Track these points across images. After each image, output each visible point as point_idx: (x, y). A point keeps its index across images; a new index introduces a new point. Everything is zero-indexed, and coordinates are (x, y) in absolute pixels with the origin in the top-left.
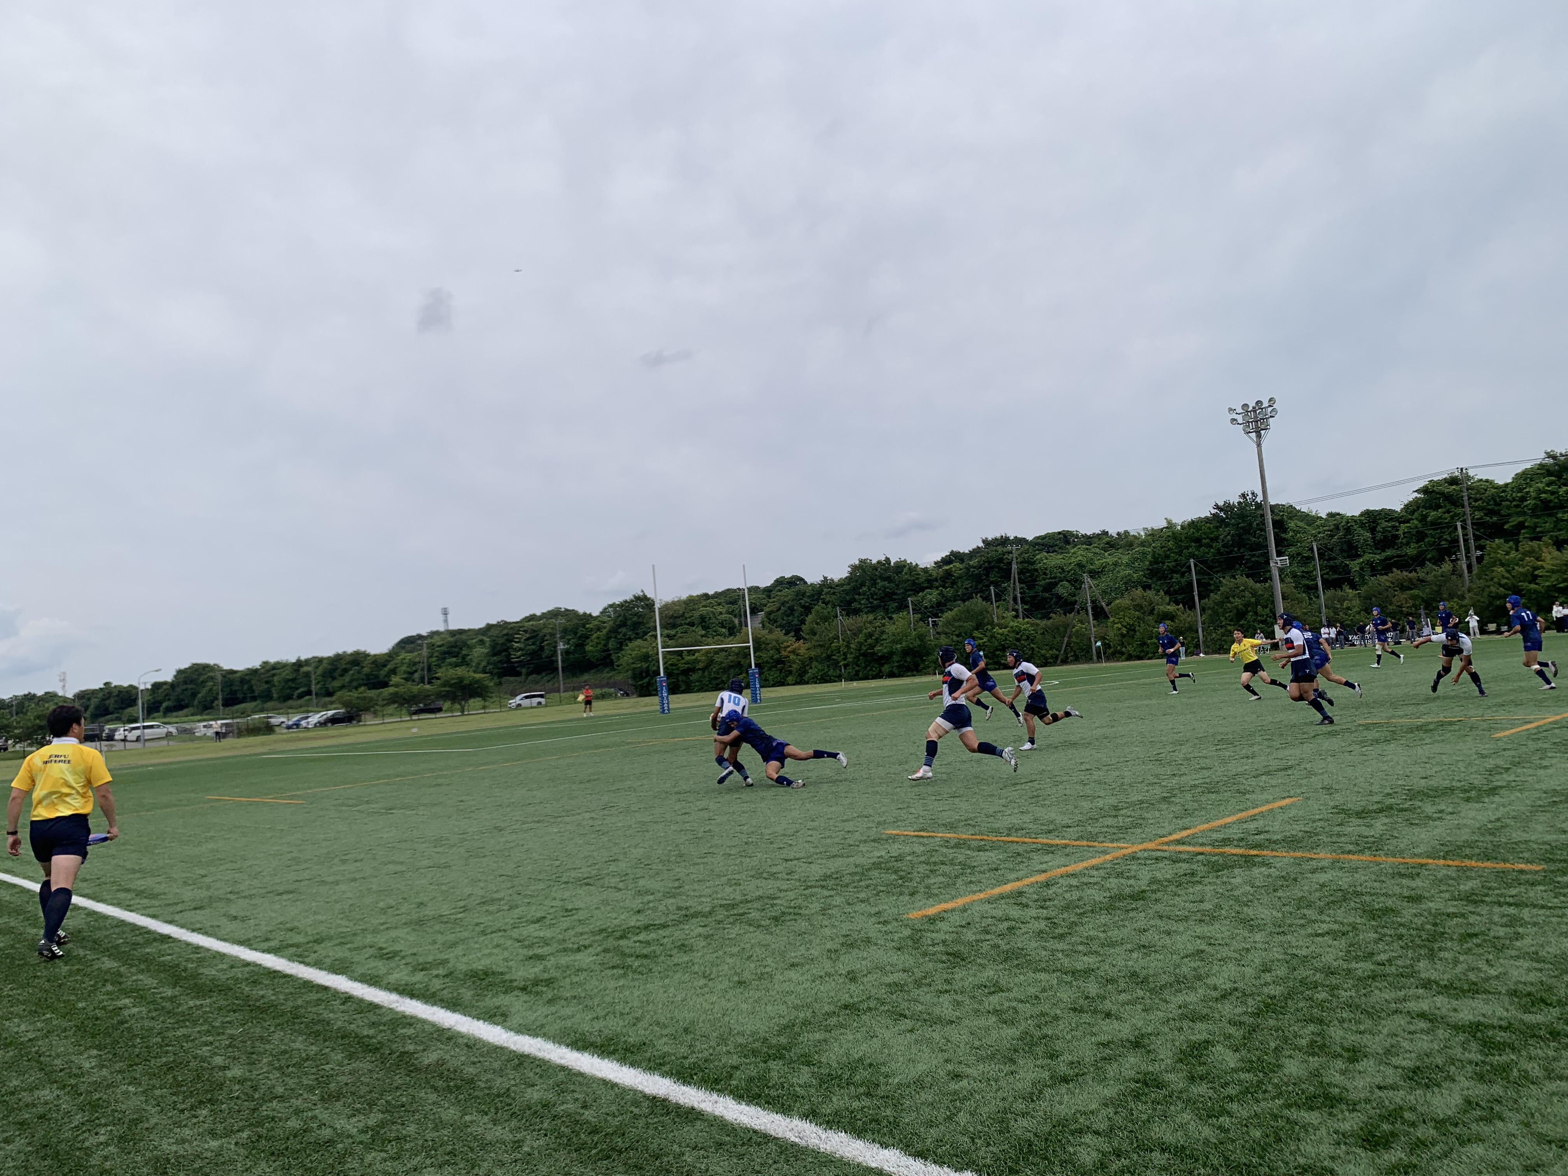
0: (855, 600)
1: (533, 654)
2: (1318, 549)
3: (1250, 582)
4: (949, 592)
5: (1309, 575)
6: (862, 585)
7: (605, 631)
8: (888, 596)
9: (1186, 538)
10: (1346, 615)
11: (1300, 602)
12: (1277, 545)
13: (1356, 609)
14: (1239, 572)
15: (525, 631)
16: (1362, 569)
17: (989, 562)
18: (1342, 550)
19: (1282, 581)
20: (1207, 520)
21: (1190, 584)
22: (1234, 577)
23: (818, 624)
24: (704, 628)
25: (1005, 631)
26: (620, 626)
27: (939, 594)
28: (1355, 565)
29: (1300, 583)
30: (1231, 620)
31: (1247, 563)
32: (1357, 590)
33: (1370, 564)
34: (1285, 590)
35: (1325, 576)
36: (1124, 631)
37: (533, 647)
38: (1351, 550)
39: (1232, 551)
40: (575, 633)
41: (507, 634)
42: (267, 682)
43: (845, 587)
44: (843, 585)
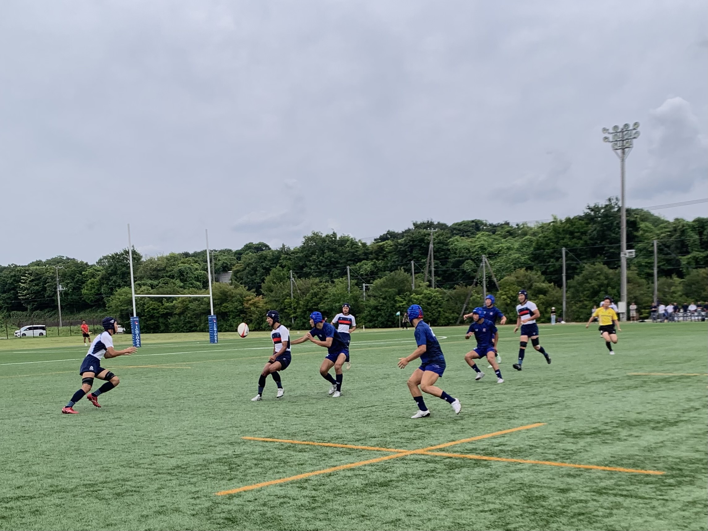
0: (306, 266)
1: (37, 293)
2: (659, 247)
3: (606, 268)
4: (380, 263)
5: (650, 265)
6: (313, 253)
7: (98, 278)
8: (333, 264)
9: (563, 231)
10: (672, 297)
11: (640, 285)
12: (628, 241)
13: (680, 293)
14: (599, 260)
15: (32, 274)
16: (689, 263)
17: (413, 241)
18: (677, 248)
19: (628, 267)
20: (580, 218)
21: (561, 267)
22: (593, 264)
23: (274, 283)
24: (182, 281)
25: (420, 296)
26: (111, 275)
27: (373, 265)
28: (684, 260)
29: (643, 271)
30: (588, 297)
31: (606, 253)
32: (682, 278)
33: (696, 259)
34: (630, 276)
35: (662, 267)
36: (508, 301)
37: (37, 287)
38: (683, 248)
39: (596, 243)
40: (73, 279)
41: (15, 276)
43: (298, 255)
44: (297, 252)
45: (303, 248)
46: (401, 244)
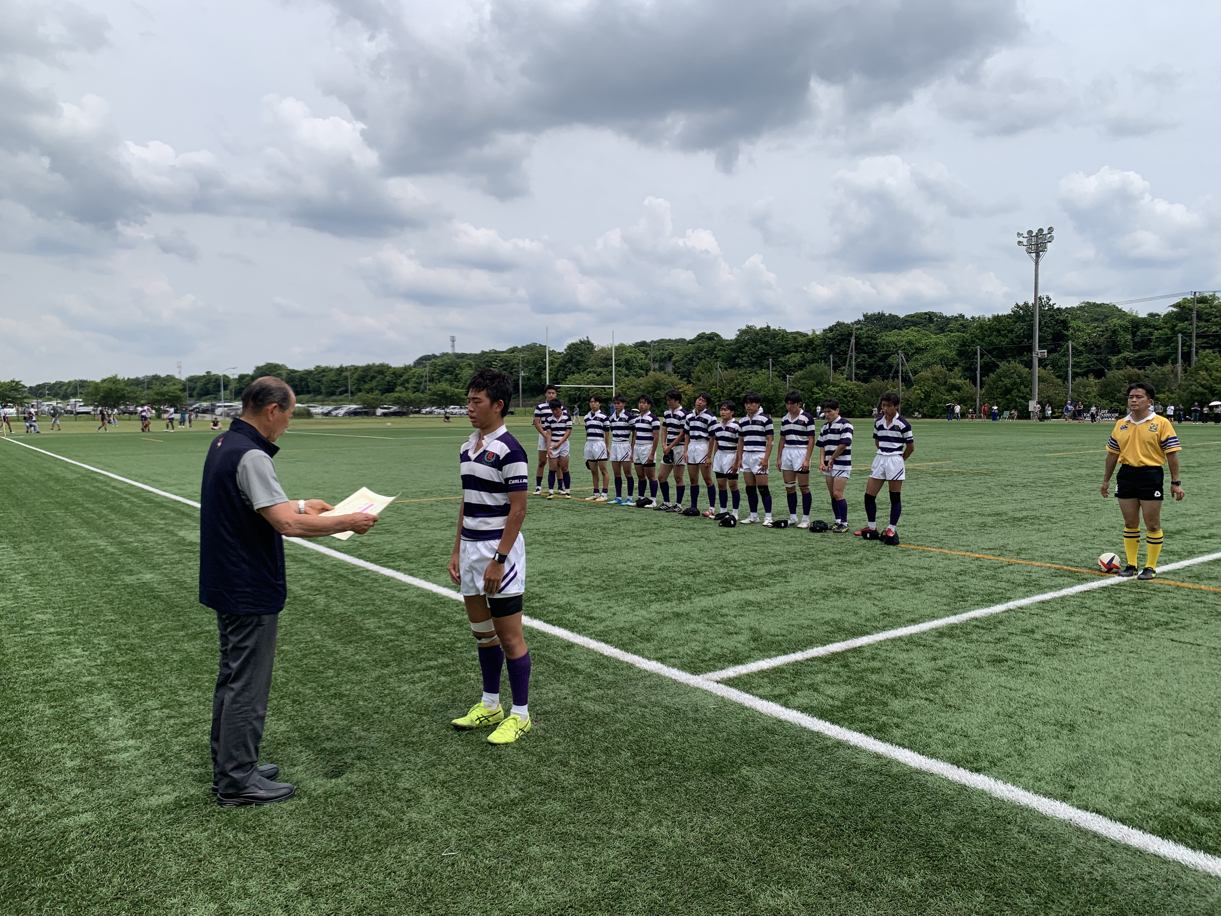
4: (809, 356)
9: (990, 328)
12: (1040, 342)
15: (501, 360)
16: (1119, 362)
18: (1108, 348)
19: (1041, 367)
20: (1009, 316)
22: (1008, 362)
23: (702, 373)
27: (801, 357)
28: (1113, 360)
32: (1099, 379)
33: (1127, 359)
34: (1042, 375)
36: (923, 396)
38: (1114, 348)
39: (1024, 341)
41: (487, 361)
42: (319, 381)
44: (731, 344)
45: (737, 340)
46: (829, 338)
